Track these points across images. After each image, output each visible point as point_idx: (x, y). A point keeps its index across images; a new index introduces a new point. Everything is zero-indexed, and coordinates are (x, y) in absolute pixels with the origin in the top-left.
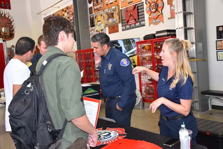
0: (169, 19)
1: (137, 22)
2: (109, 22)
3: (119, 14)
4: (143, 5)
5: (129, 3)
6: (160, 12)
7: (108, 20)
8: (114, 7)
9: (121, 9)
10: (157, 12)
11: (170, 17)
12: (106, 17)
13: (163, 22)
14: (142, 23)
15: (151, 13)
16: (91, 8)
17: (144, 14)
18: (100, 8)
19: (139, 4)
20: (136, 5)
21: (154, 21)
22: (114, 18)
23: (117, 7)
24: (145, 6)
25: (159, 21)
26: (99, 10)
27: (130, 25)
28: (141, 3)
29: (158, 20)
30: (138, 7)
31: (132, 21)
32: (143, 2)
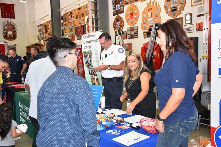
2: (70, 34)
3: (75, 30)
4: (86, 26)
5: (79, 24)
7: (70, 32)
8: (72, 25)
9: (76, 26)
12: (69, 30)
16: (62, 23)
17: (86, 31)
18: (67, 24)
20: (83, 25)
22: (72, 32)
23: (74, 25)
26: (66, 25)
30: (84, 27)
32: (85, 24)
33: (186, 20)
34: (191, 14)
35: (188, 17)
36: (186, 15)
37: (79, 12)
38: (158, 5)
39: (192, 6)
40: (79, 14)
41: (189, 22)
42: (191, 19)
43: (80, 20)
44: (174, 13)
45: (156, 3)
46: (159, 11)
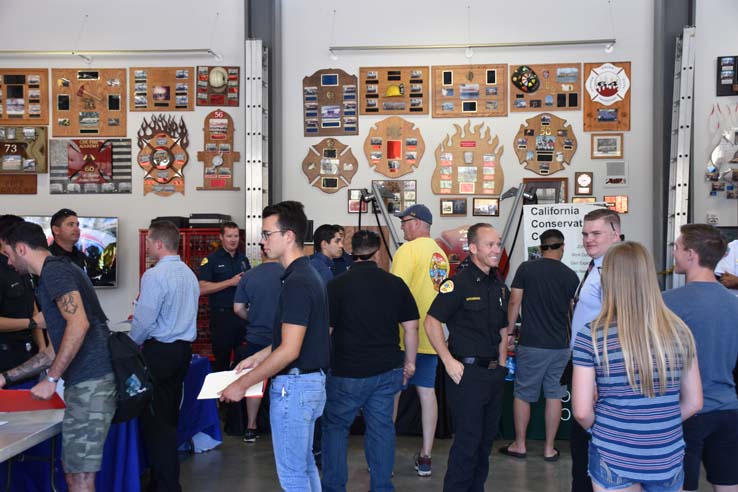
0: (199, 189)
1: (107, 181)
4: (130, 147)
5: (82, 131)
6: (179, 172)
8: (29, 130)
9: (50, 138)
10: (170, 170)
11: (202, 185)
13: (183, 193)
14: (123, 185)
15: (152, 169)
17: (130, 167)
19: (118, 140)
20: (107, 141)
21: (159, 188)
22: (25, 157)
24: (135, 150)
25: (172, 188)
27: (82, 184)
28: (123, 140)
29: (169, 187)
30: (113, 147)
31: (90, 175)
32: (129, 140)
33: (577, 186)
34: (591, 175)
35: (584, 180)
36: (578, 175)
37: (82, 87)
38: (493, 137)
39: (593, 158)
40: (80, 93)
41: (586, 190)
42: (591, 186)
43: (84, 120)
44: (545, 163)
45: (488, 130)
46: (496, 152)
